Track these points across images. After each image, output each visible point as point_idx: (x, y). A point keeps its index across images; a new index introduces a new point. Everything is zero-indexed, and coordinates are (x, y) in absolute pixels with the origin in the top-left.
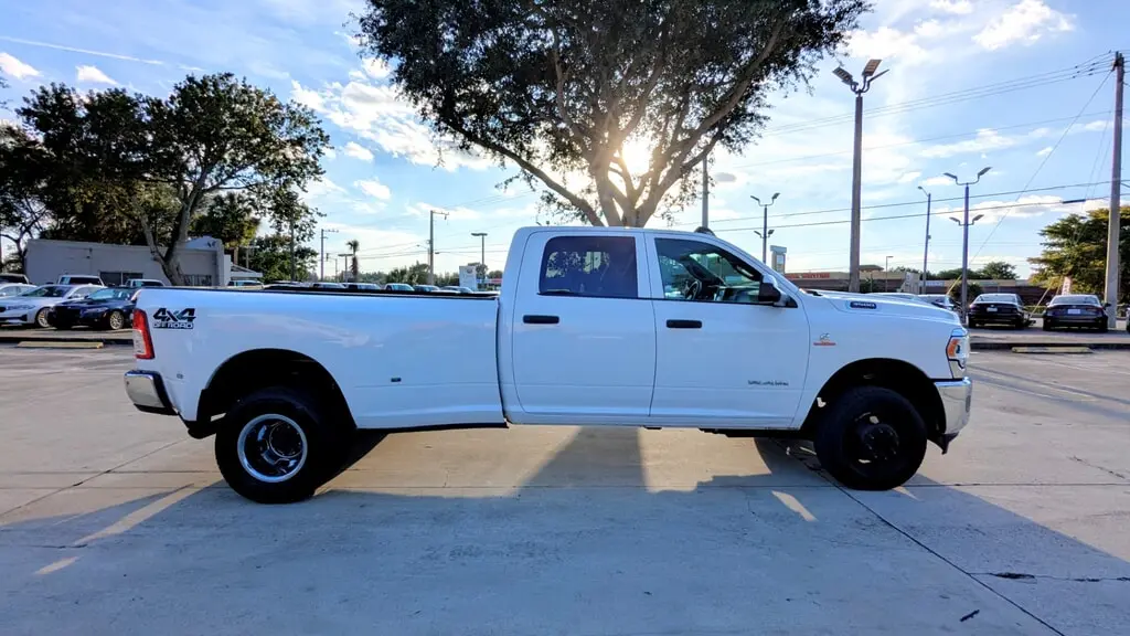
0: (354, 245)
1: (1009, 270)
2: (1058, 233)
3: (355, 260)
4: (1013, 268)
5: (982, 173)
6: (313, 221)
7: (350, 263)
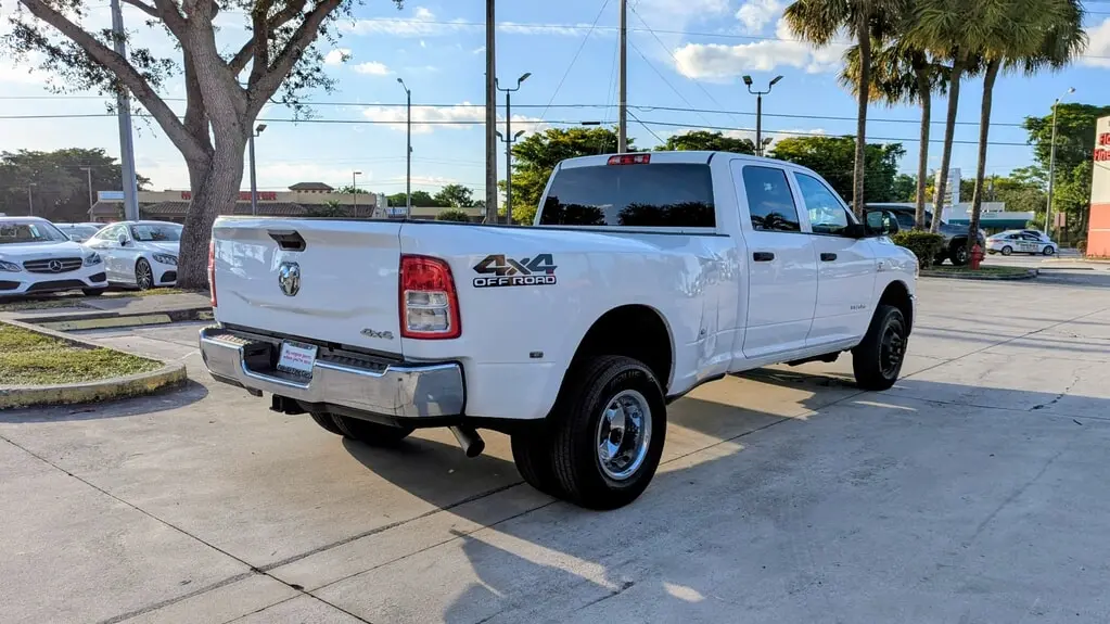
1: (467, 195)
2: (524, 153)
4: (470, 193)
5: (521, 80)
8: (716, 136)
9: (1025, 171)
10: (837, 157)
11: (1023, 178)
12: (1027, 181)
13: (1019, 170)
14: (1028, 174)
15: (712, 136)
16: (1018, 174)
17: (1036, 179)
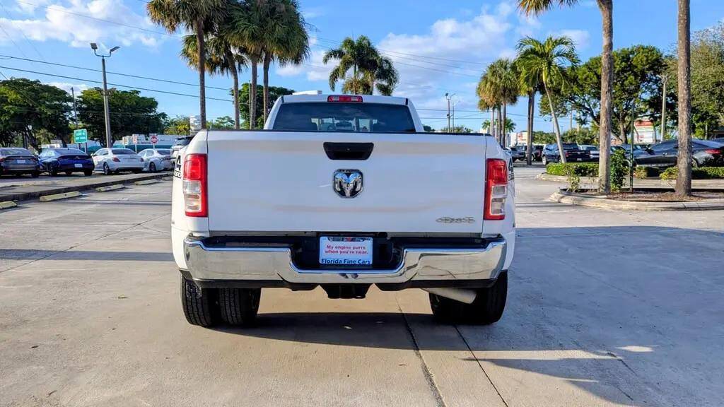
8: (35, 82)
9: (224, 119)
10: (129, 104)
11: (223, 123)
12: (225, 124)
13: (220, 118)
14: (225, 121)
15: (32, 82)
16: (220, 120)
17: (230, 123)
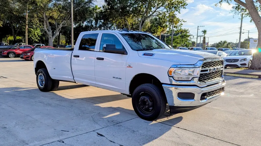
0: (205, 32)
3: (204, 38)
6: (181, 24)
7: (202, 39)
